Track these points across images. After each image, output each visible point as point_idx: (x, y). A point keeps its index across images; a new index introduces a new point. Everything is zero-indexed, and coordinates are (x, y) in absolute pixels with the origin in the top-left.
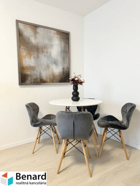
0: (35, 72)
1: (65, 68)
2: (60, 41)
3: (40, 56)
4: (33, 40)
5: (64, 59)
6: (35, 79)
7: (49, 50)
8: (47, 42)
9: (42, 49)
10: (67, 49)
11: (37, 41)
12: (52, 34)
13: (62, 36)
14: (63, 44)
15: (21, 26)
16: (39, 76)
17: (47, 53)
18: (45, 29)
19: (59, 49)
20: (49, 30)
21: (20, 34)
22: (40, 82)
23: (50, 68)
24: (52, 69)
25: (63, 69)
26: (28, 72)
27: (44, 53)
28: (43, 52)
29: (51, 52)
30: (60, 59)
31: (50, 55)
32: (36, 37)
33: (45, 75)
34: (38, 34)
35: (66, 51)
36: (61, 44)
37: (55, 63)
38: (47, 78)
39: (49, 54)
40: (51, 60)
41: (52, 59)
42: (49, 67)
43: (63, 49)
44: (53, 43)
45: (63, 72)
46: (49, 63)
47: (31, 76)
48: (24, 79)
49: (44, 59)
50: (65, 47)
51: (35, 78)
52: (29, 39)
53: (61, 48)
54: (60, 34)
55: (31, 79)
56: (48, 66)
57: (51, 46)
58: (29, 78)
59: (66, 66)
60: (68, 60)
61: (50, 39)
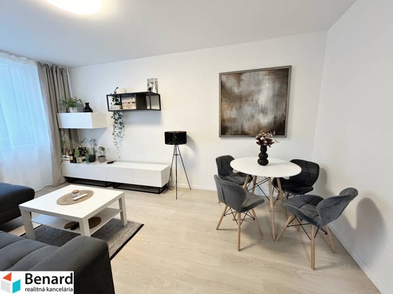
0: (236, 124)
1: (278, 116)
2: (273, 82)
3: (243, 106)
4: (236, 90)
5: (277, 105)
6: (235, 132)
7: (256, 97)
8: (253, 88)
9: (246, 97)
10: (284, 91)
11: (240, 89)
12: (261, 77)
13: (277, 75)
14: (277, 85)
15: (224, 78)
16: (240, 128)
17: (252, 101)
18: (252, 73)
19: (271, 93)
20: (257, 72)
21: (223, 86)
22: (241, 135)
23: (256, 119)
24: (257, 119)
25: (275, 118)
26: (228, 124)
27: (248, 102)
28: (247, 100)
29: (258, 99)
30: (270, 106)
31: (257, 102)
32: (239, 85)
33: (247, 126)
34: (242, 82)
35: (282, 95)
36: (274, 86)
37: (264, 111)
38: (250, 130)
39: (254, 102)
40: (257, 109)
41: (258, 107)
42: (254, 118)
43: (277, 92)
44: (261, 87)
45: (275, 122)
46: (254, 112)
47: (231, 128)
48: (224, 131)
49: (248, 109)
50: (281, 88)
51: (236, 129)
52: (231, 90)
53: (274, 91)
54: (274, 73)
55: (231, 131)
56: (253, 116)
57: (259, 91)
58: (229, 131)
59: (279, 114)
60: (284, 106)
61: (258, 83)
